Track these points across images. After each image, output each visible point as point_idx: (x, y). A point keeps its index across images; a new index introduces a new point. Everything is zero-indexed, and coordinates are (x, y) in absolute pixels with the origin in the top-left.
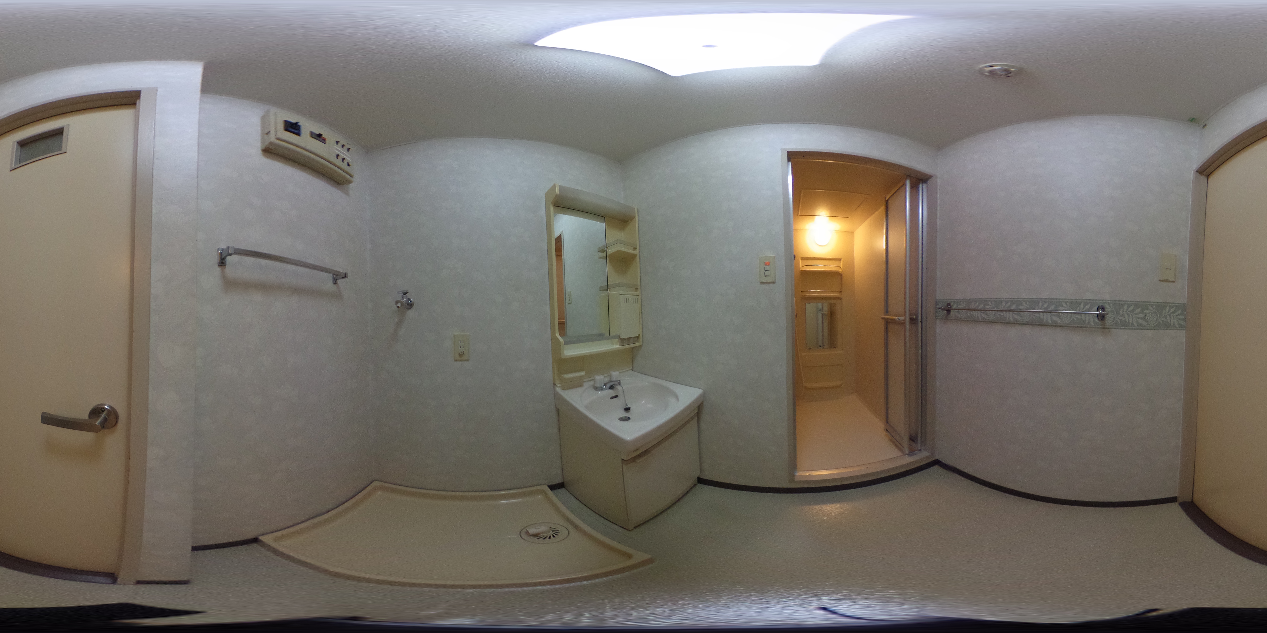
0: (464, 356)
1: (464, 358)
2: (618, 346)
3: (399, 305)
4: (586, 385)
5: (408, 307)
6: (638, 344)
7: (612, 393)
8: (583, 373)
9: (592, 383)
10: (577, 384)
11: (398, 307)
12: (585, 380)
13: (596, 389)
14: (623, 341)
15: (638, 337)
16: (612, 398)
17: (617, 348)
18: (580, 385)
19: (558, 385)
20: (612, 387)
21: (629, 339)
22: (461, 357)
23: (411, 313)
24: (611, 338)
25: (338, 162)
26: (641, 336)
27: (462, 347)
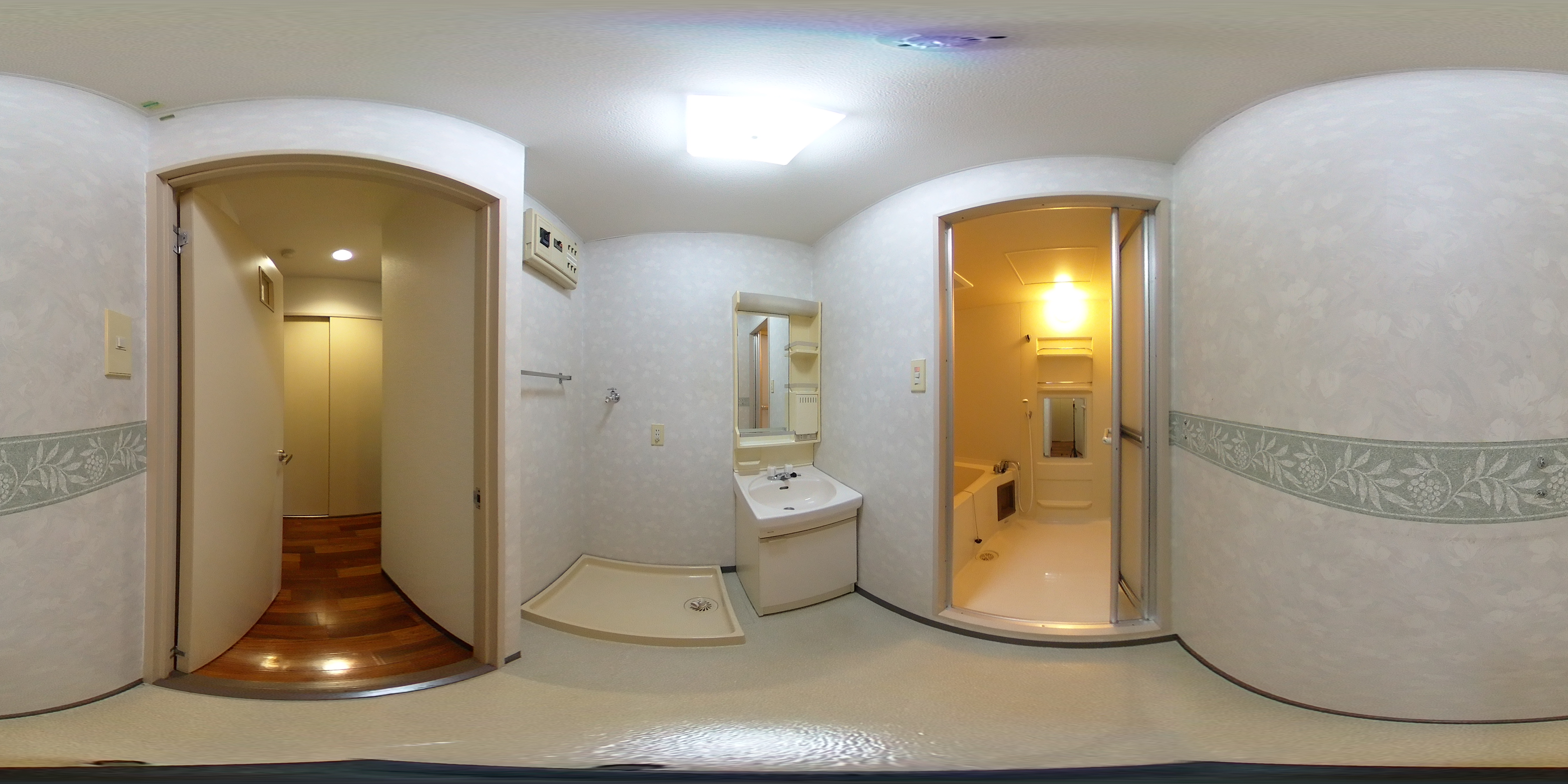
0: (659, 442)
1: (659, 443)
2: (794, 441)
3: (607, 400)
4: (762, 473)
5: (616, 401)
6: (816, 441)
7: (783, 484)
8: (757, 463)
9: (765, 473)
10: (754, 471)
11: (606, 402)
12: (761, 469)
13: (770, 478)
14: (799, 437)
15: (817, 433)
16: (781, 488)
17: (794, 443)
18: (756, 472)
19: (736, 471)
20: (783, 479)
21: (805, 435)
22: (657, 442)
23: (617, 406)
24: (790, 433)
25: (568, 271)
26: (819, 433)
27: (657, 435)
